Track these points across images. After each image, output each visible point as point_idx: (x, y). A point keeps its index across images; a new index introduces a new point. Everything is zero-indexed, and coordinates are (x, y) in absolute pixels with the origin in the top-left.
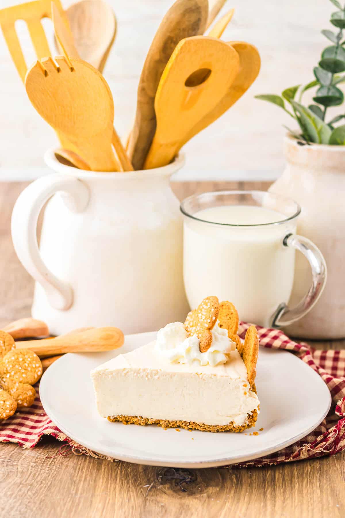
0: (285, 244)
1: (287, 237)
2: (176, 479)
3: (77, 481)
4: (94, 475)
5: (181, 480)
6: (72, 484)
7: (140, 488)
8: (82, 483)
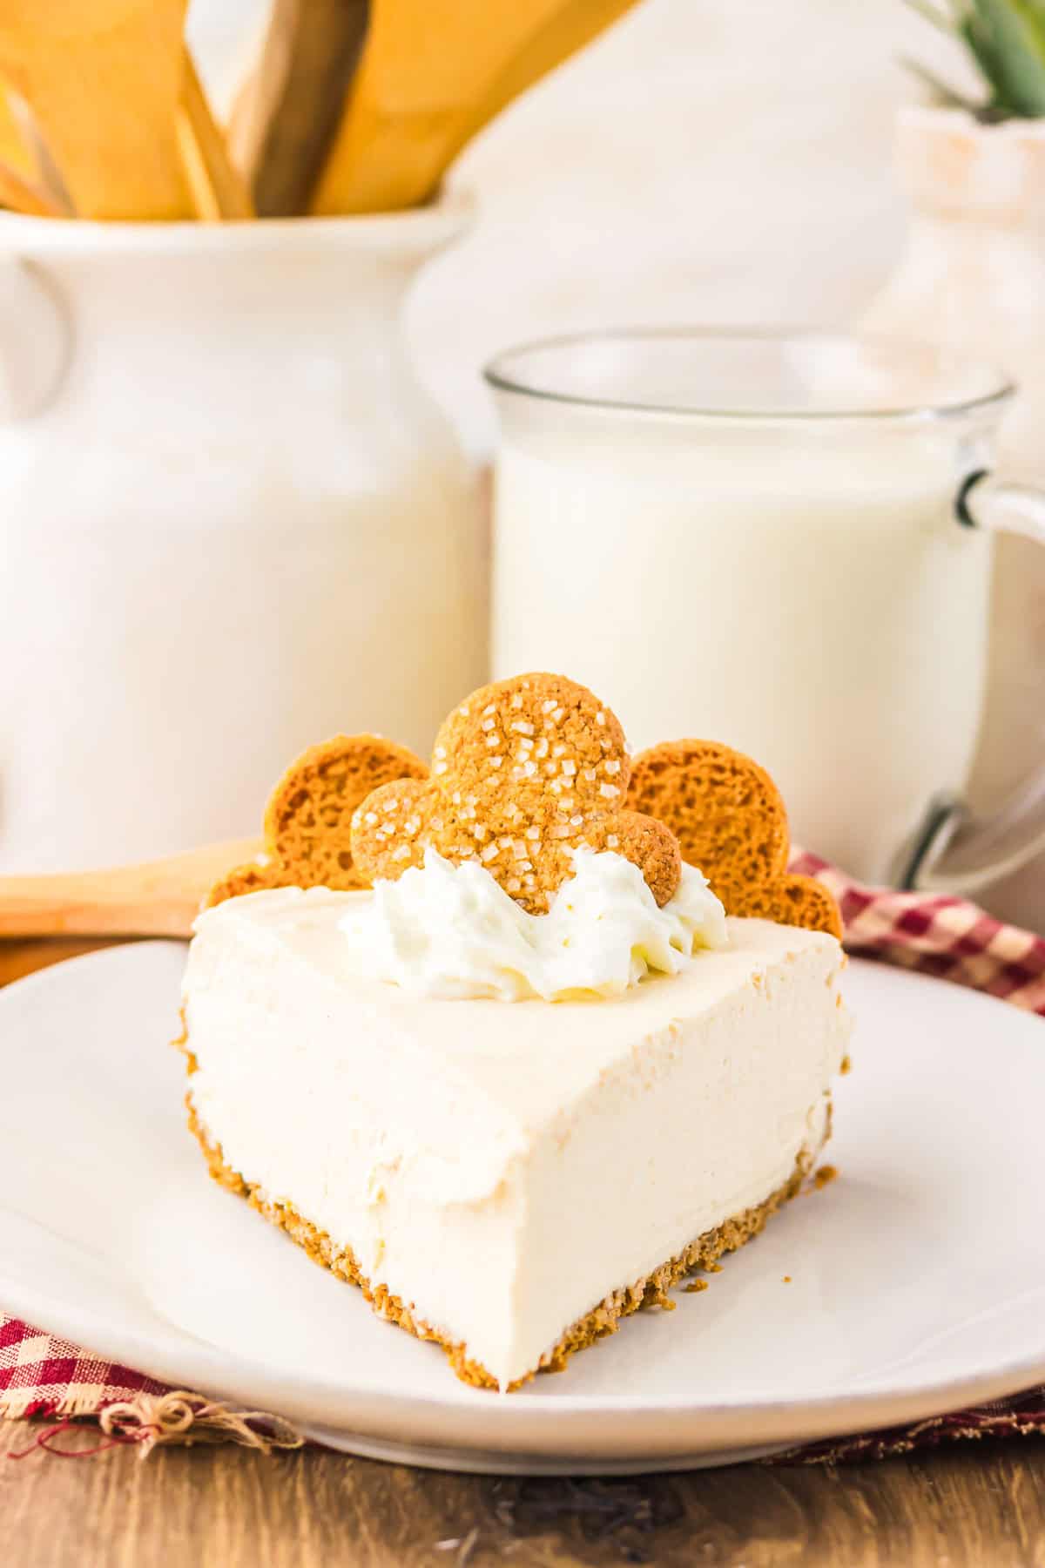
0: (963, 514)
1: (973, 480)
2: (584, 1515)
3: (106, 1532)
4: (184, 1505)
5: (610, 1517)
6: (80, 1541)
7: (419, 1555)
8: (130, 1538)
